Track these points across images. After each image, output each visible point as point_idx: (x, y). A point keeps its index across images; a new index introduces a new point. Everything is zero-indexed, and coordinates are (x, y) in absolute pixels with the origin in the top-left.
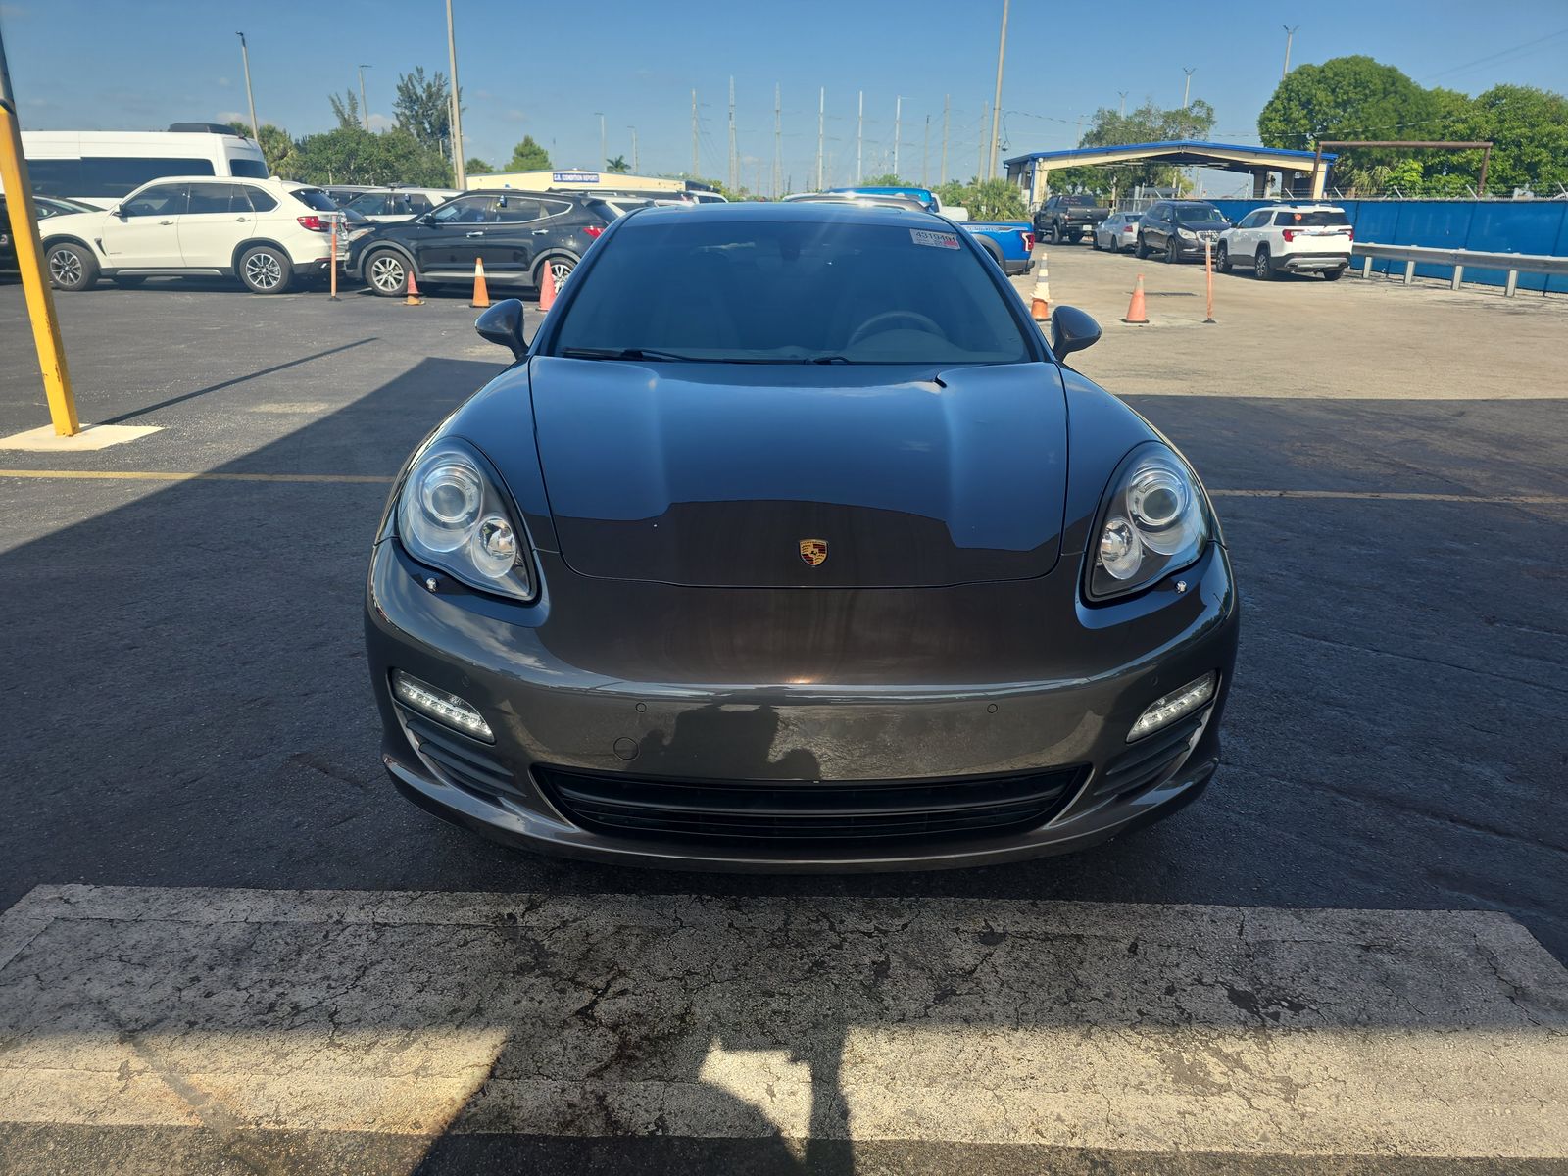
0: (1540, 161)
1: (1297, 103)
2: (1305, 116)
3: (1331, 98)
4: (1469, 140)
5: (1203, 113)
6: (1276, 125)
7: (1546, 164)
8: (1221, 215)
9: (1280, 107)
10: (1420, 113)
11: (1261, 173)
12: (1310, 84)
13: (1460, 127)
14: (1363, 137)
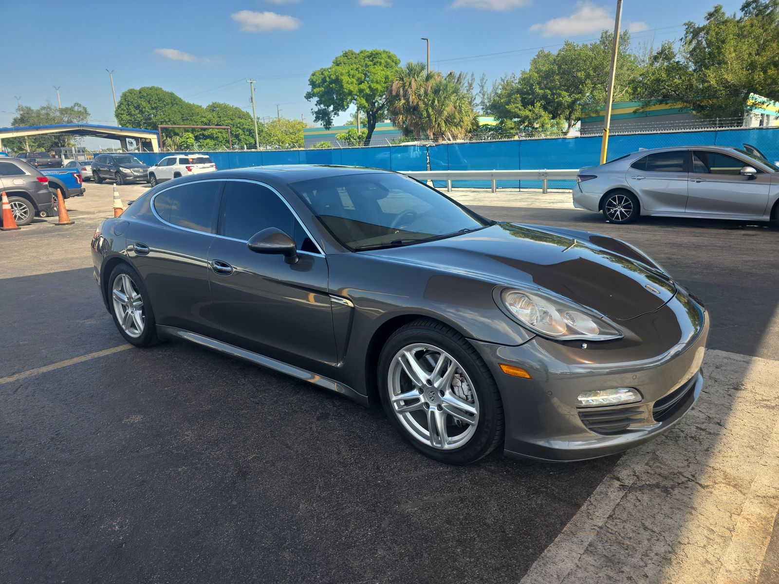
0: (239, 134)
1: (133, 107)
2: (139, 113)
3: (149, 105)
4: (209, 125)
5: (81, 109)
6: (125, 117)
7: (242, 135)
8: (138, 161)
9: (125, 108)
10: (189, 113)
11: (122, 139)
12: (136, 98)
13: (204, 119)
14: (169, 123)
